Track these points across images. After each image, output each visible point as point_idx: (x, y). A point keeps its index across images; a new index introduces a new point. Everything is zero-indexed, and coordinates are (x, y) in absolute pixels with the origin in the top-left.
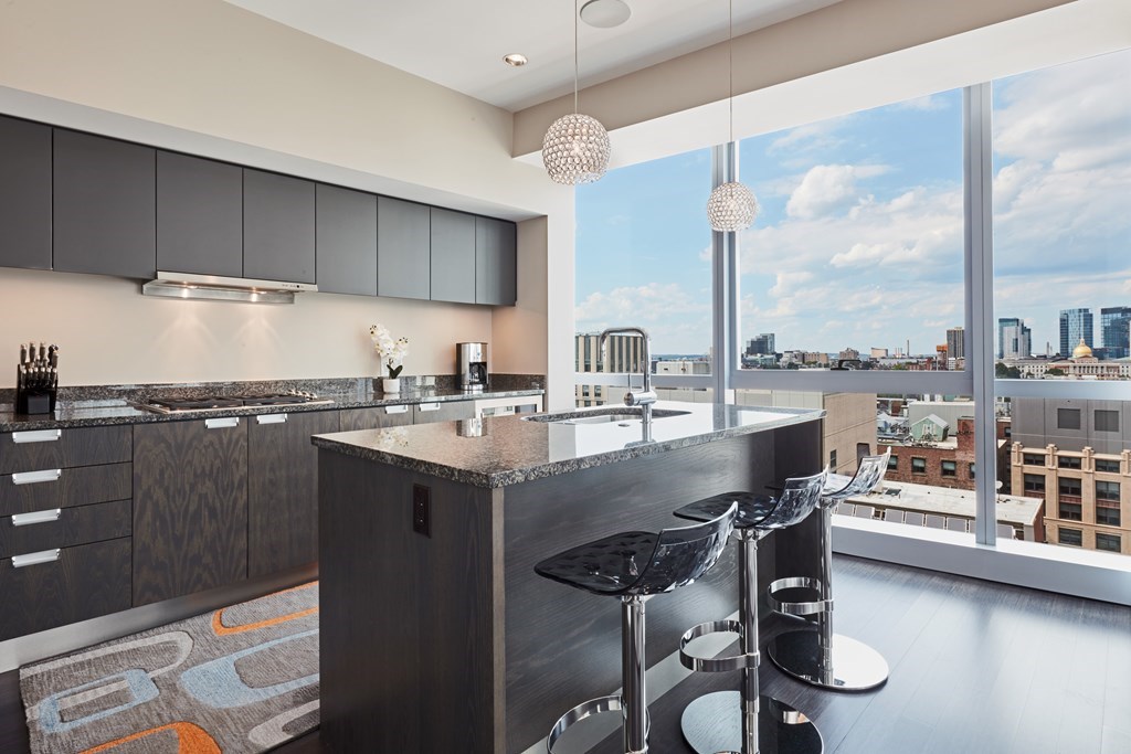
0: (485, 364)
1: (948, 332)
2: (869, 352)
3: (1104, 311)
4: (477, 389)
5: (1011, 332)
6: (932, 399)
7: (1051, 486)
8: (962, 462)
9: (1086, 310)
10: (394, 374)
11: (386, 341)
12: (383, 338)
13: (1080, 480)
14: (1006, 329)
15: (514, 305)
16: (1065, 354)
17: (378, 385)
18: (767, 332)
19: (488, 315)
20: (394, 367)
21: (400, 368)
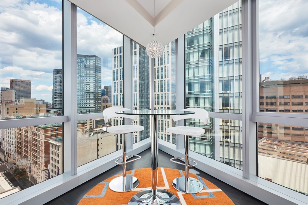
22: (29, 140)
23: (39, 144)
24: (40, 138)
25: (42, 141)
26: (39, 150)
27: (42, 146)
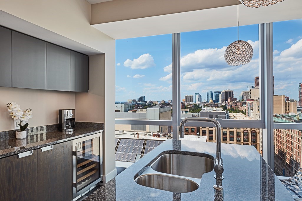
0: (74, 119)
1: (185, 96)
2: (167, 101)
3: (215, 92)
4: (71, 131)
5: (198, 96)
6: (183, 113)
7: (207, 132)
8: (190, 128)
9: (212, 92)
10: (23, 128)
11: (18, 111)
12: (15, 109)
13: (213, 131)
14: (197, 96)
15: (88, 92)
16: (208, 102)
17: (13, 134)
18: (143, 96)
19: (73, 97)
20: (22, 125)
21: (27, 125)
22: (283, 141)
23: (295, 148)
24: (297, 142)
25: (299, 145)
26: (296, 155)
27: (300, 151)
